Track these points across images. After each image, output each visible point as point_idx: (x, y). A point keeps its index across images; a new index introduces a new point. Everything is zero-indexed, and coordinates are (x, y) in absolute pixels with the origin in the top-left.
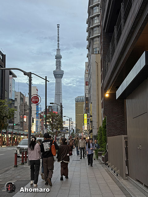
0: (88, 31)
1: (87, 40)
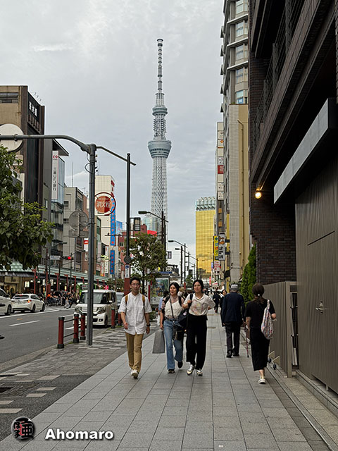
0: (225, 53)
1: (222, 74)
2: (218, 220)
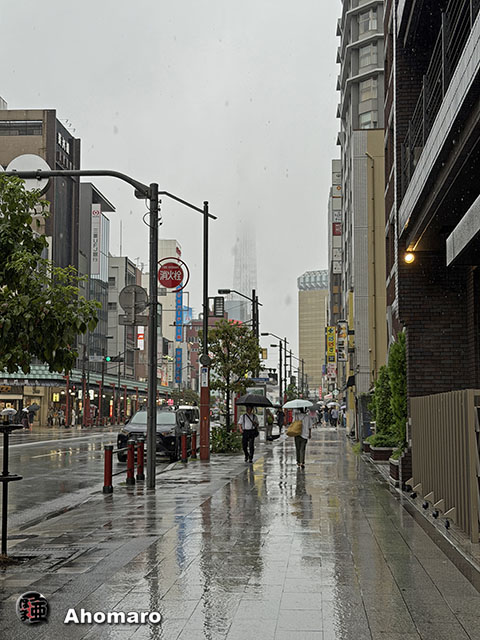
0: (343, 58)
1: (338, 89)
2: (333, 303)
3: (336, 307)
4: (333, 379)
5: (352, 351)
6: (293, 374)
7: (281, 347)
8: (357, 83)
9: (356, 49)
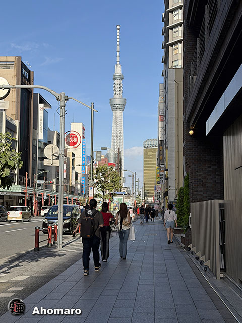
0: (165, 33)
1: (163, 48)
2: (160, 155)
3: (161, 157)
4: (159, 193)
5: (167, 179)
6: (139, 190)
7: (133, 177)
8: (172, 45)
9: (172, 28)
